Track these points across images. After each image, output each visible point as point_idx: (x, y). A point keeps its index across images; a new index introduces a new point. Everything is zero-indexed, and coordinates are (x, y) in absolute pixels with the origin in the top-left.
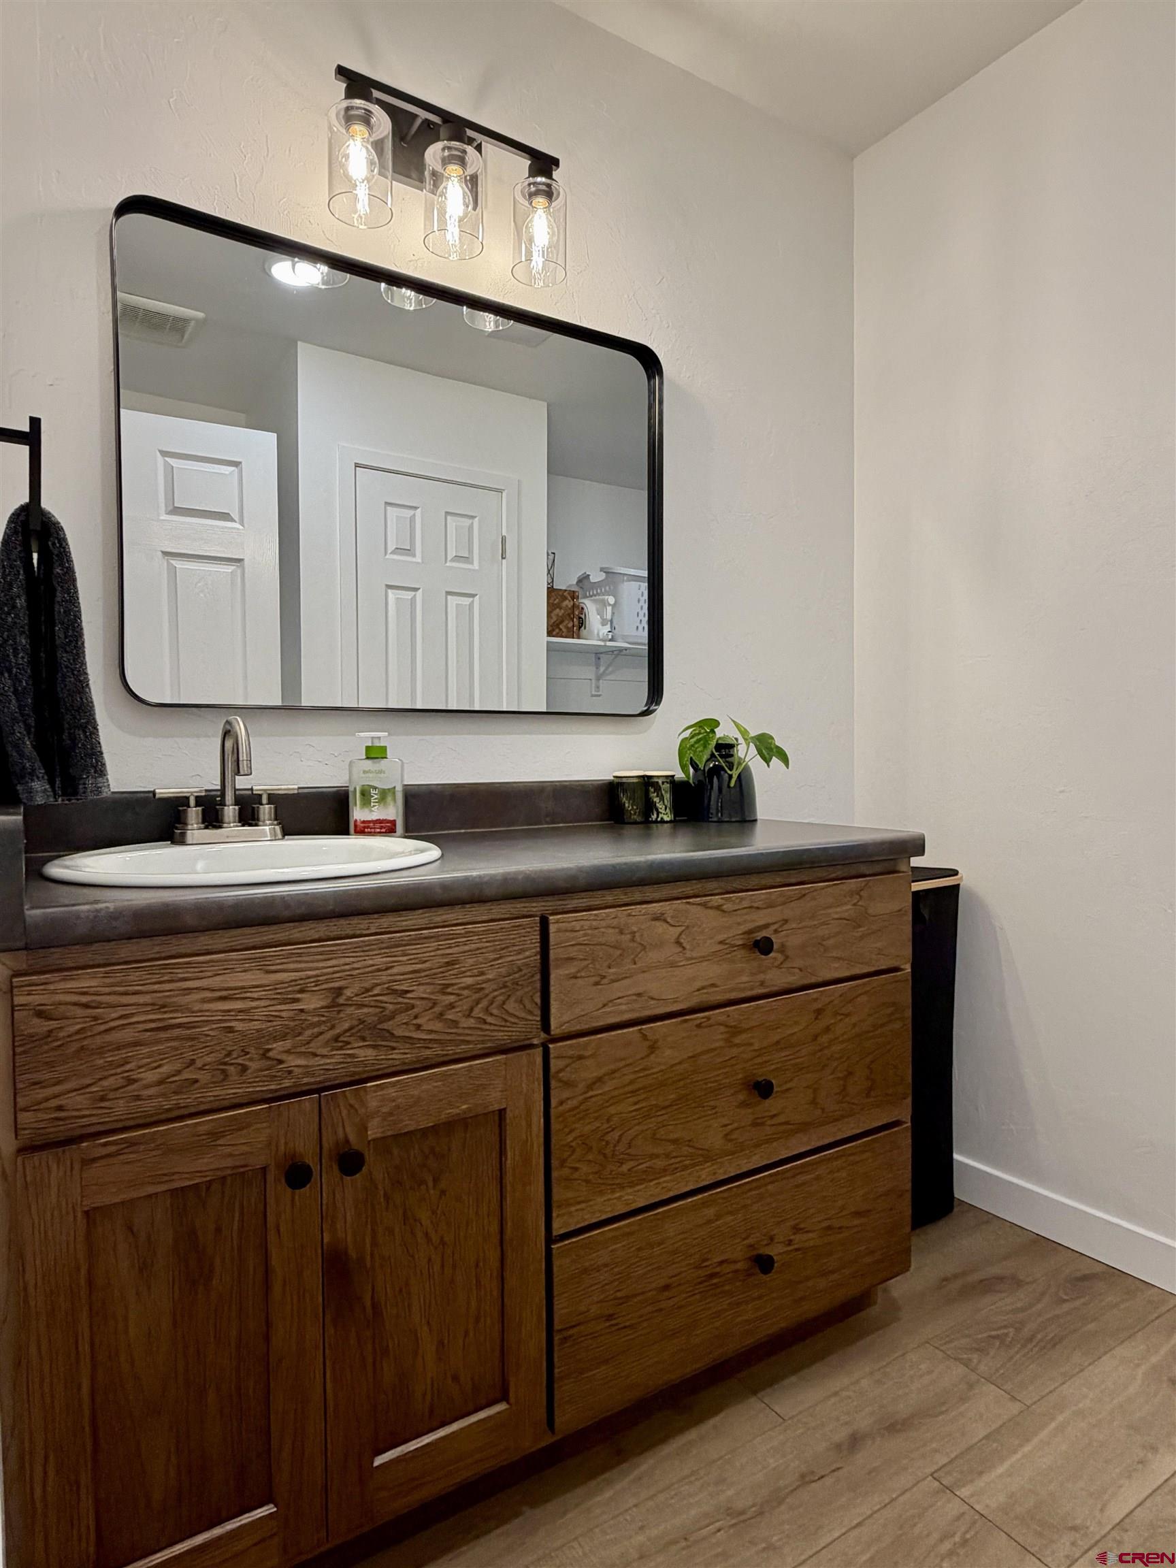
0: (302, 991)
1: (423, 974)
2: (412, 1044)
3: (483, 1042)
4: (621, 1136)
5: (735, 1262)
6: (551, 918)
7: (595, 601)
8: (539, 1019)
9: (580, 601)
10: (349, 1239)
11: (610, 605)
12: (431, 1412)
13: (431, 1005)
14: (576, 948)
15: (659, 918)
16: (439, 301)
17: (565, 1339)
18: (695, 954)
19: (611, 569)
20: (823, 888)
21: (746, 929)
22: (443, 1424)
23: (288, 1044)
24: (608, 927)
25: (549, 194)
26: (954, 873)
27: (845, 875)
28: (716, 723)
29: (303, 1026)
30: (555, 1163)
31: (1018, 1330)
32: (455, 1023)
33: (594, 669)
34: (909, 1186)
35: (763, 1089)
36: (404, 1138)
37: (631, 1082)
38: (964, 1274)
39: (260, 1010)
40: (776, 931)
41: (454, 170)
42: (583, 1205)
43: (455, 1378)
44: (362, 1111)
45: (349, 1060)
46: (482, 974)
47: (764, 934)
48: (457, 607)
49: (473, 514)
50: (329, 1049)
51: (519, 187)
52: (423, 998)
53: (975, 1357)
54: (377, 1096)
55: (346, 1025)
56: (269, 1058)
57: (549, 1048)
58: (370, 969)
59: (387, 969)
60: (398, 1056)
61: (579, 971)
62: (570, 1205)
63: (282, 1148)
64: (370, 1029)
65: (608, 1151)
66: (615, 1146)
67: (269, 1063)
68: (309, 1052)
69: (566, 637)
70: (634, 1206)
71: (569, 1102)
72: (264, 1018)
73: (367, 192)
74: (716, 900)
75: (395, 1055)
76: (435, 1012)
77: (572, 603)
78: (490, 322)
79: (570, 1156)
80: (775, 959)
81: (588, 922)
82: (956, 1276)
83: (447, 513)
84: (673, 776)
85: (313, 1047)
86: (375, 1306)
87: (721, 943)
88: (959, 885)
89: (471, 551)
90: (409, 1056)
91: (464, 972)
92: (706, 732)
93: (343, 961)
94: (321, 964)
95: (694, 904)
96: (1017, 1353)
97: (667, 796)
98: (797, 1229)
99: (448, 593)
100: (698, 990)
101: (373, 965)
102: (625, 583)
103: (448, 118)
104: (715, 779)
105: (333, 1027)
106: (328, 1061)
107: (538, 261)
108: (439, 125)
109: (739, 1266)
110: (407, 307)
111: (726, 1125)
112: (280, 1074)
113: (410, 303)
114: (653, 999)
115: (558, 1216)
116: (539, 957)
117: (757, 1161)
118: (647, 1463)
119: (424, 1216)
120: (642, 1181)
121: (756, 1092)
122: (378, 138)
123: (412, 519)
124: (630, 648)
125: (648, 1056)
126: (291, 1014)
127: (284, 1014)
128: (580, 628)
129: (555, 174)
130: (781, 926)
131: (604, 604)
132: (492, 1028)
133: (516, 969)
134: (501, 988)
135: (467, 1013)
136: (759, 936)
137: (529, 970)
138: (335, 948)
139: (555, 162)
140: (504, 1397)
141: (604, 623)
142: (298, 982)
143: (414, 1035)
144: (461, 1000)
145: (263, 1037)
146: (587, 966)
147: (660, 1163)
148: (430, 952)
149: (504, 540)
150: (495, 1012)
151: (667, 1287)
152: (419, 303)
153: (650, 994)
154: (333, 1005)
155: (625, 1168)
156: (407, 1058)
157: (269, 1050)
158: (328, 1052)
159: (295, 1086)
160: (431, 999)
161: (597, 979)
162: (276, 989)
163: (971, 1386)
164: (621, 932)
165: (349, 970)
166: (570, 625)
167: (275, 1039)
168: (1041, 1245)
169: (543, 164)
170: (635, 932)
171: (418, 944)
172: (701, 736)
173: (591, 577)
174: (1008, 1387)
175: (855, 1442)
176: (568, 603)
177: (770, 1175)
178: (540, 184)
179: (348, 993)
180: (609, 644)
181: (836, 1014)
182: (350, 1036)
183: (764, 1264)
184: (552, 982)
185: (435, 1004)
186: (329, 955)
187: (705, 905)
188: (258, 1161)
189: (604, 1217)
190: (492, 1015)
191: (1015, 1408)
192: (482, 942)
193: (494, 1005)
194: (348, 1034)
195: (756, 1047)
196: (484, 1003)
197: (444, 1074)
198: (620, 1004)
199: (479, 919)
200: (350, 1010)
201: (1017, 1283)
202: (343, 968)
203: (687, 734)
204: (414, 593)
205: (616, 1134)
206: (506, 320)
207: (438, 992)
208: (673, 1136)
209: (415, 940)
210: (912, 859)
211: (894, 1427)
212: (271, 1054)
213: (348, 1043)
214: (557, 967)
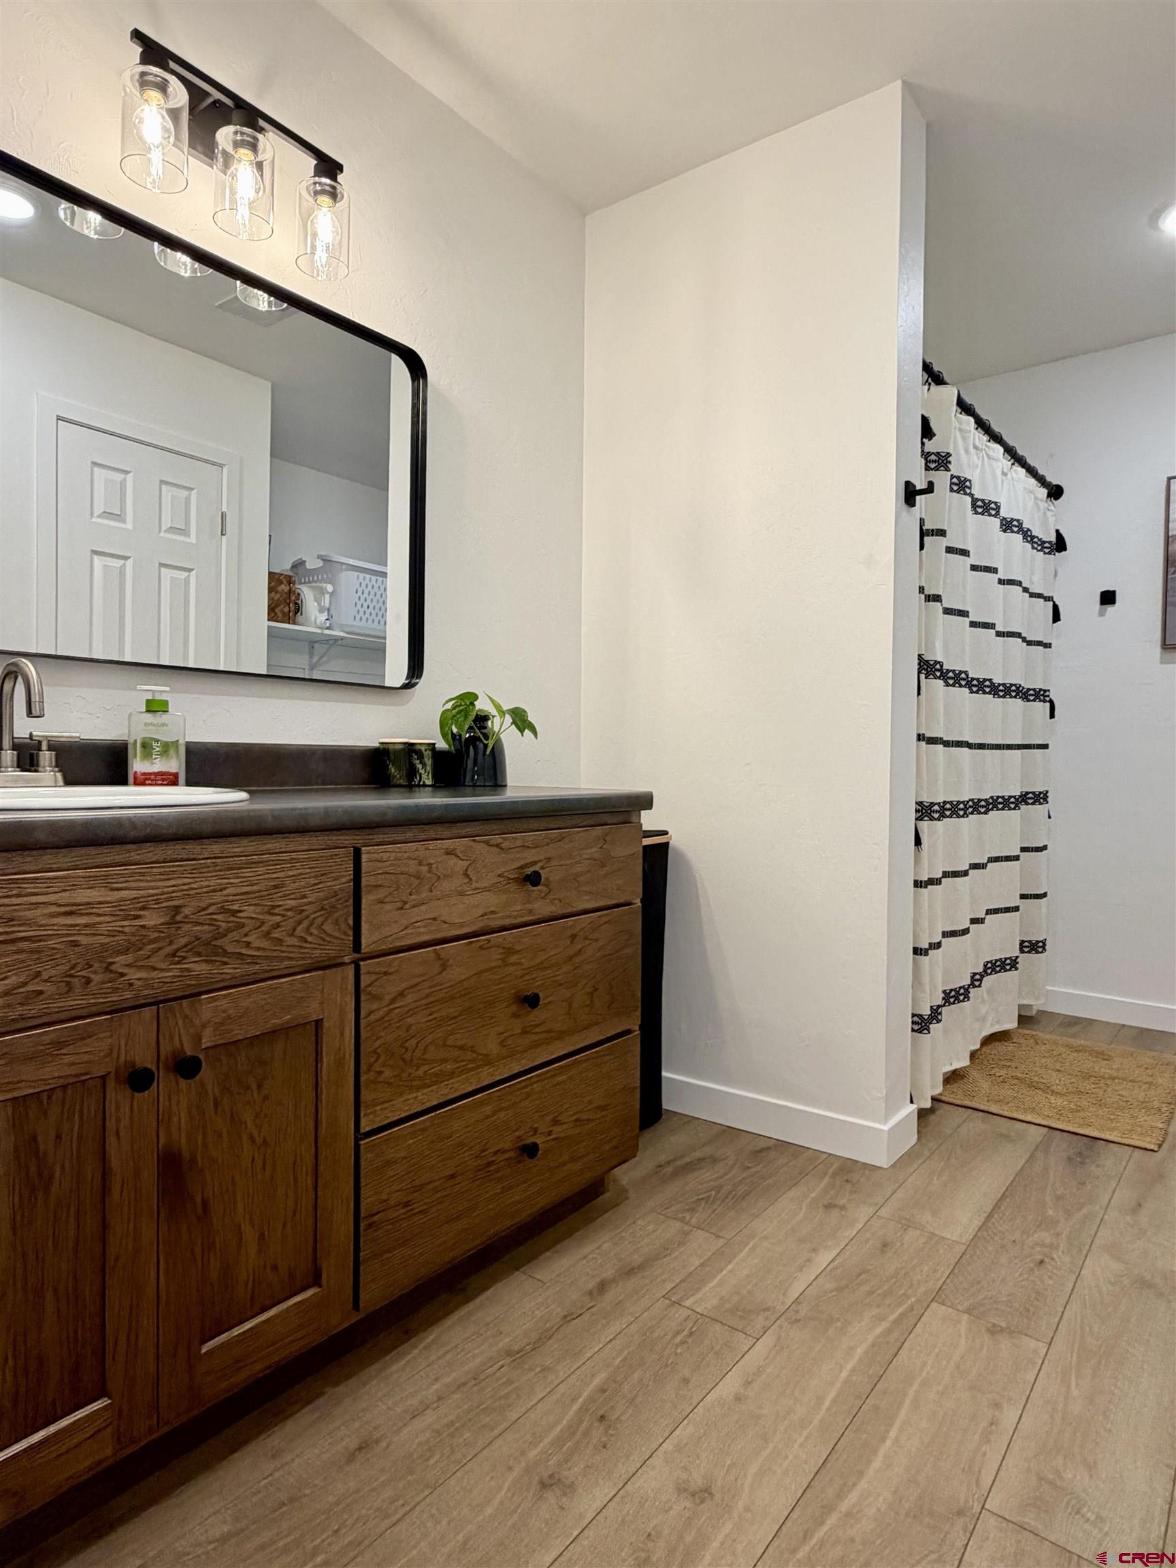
0: (144, 908)
1: (253, 896)
2: (243, 960)
3: (304, 959)
4: (418, 1043)
5: (505, 1152)
6: (363, 849)
7: (313, 588)
8: (351, 938)
9: (297, 586)
10: (183, 1141)
11: (328, 593)
12: (252, 1299)
13: (259, 924)
14: (383, 876)
15: (450, 852)
16: (215, 272)
17: (370, 1225)
18: (478, 885)
19: (328, 556)
20: (578, 832)
21: (519, 865)
22: (264, 1309)
23: (129, 958)
24: (409, 858)
25: (334, 195)
26: (665, 833)
27: (593, 823)
28: (476, 697)
29: (144, 941)
30: (363, 1067)
31: (718, 1192)
32: (279, 941)
33: (307, 657)
34: (638, 1084)
35: (532, 1001)
36: (231, 1046)
37: (427, 996)
38: (675, 1160)
39: (105, 925)
40: (542, 868)
41: (245, 153)
42: (386, 1105)
43: (275, 1268)
44: (197, 1022)
45: (185, 974)
46: (304, 897)
47: (536, 868)
48: (171, 581)
49: (191, 486)
50: (168, 963)
51: (304, 184)
52: (252, 918)
53: (688, 1216)
54: (210, 1008)
55: (183, 941)
56: (111, 971)
57: (359, 965)
58: (204, 890)
59: (221, 890)
60: (231, 970)
61: (386, 897)
62: (376, 1105)
63: (122, 1058)
64: (204, 945)
65: (408, 1056)
66: (414, 1051)
67: (112, 975)
68: (148, 966)
69: (282, 622)
70: (428, 1105)
71: (376, 1013)
72: (106, 933)
73: (161, 157)
74: (497, 839)
75: (227, 970)
76: (262, 931)
77: (288, 588)
78: (263, 302)
79: (376, 1060)
80: (541, 891)
81: (394, 854)
82: (669, 1163)
83: (162, 482)
84: (434, 744)
85: (153, 961)
86: (205, 1204)
87: (499, 876)
88: (668, 843)
89: (187, 523)
90: (238, 971)
91: (289, 895)
92: (466, 704)
93: (180, 882)
94: (160, 884)
95: (479, 842)
96: (719, 1206)
97: (429, 762)
98: (556, 1122)
99: (162, 565)
100: (482, 916)
101: (208, 886)
102: (344, 573)
103: (240, 103)
104: (471, 749)
105: (171, 943)
106: (167, 974)
107: (321, 256)
108: (232, 109)
109: (512, 1154)
110: (182, 273)
111: (502, 1033)
112: (121, 986)
113: (185, 269)
114: (445, 922)
115: (365, 1115)
116: (352, 884)
117: (526, 1064)
118: (433, 1334)
119: (248, 1117)
120: (436, 1083)
121: (526, 1005)
122: (175, 106)
123: (123, 483)
124: (346, 638)
125: (441, 973)
126: (134, 929)
127: (126, 930)
128: (296, 613)
129: (340, 178)
130: (545, 864)
131: (322, 592)
132: (312, 946)
133: (333, 894)
134: (320, 911)
135: (290, 933)
136: (529, 871)
137: (344, 894)
138: (175, 869)
139: (339, 168)
140: (316, 1281)
141: (321, 610)
142: (141, 900)
143: (243, 951)
144: (285, 920)
145: (106, 951)
146: (391, 893)
147: (449, 1067)
148: (260, 875)
149: (223, 516)
150: (314, 931)
151: (452, 1176)
152: (194, 271)
153: (443, 919)
154: (172, 922)
155: (420, 1072)
156: (237, 973)
157: (113, 963)
158: (168, 965)
159: (137, 997)
160: (259, 919)
161: (399, 904)
162: (120, 905)
163: (687, 1234)
164: (420, 864)
165: (187, 890)
166: (286, 610)
167: (119, 953)
168: (731, 1133)
169: (328, 167)
170: (432, 864)
171: (248, 868)
172: (461, 708)
173: (307, 564)
174: (713, 1230)
175: (602, 1287)
176: (284, 588)
177: (536, 1076)
178: (325, 184)
179: (186, 911)
180: (327, 632)
181: (586, 938)
182: (187, 952)
183: (531, 1150)
184: (363, 906)
185: (263, 923)
186: (167, 876)
187: (487, 843)
188: (99, 1071)
189: (403, 1115)
190: (311, 934)
191: (721, 1242)
192: (304, 868)
193: (314, 926)
194: (185, 950)
195: (525, 966)
196: (305, 924)
197: (271, 988)
198: (418, 927)
199: (300, 848)
200: (186, 927)
201: (714, 1160)
202: (181, 887)
203: (449, 706)
204: (122, 562)
205: (413, 1042)
206: (279, 302)
207: (266, 913)
208: (460, 1043)
209: (246, 864)
210: (642, 812)
211: (630, 1272)
212: (113, 967)
213: (184, 958)
214: (368, 892)
